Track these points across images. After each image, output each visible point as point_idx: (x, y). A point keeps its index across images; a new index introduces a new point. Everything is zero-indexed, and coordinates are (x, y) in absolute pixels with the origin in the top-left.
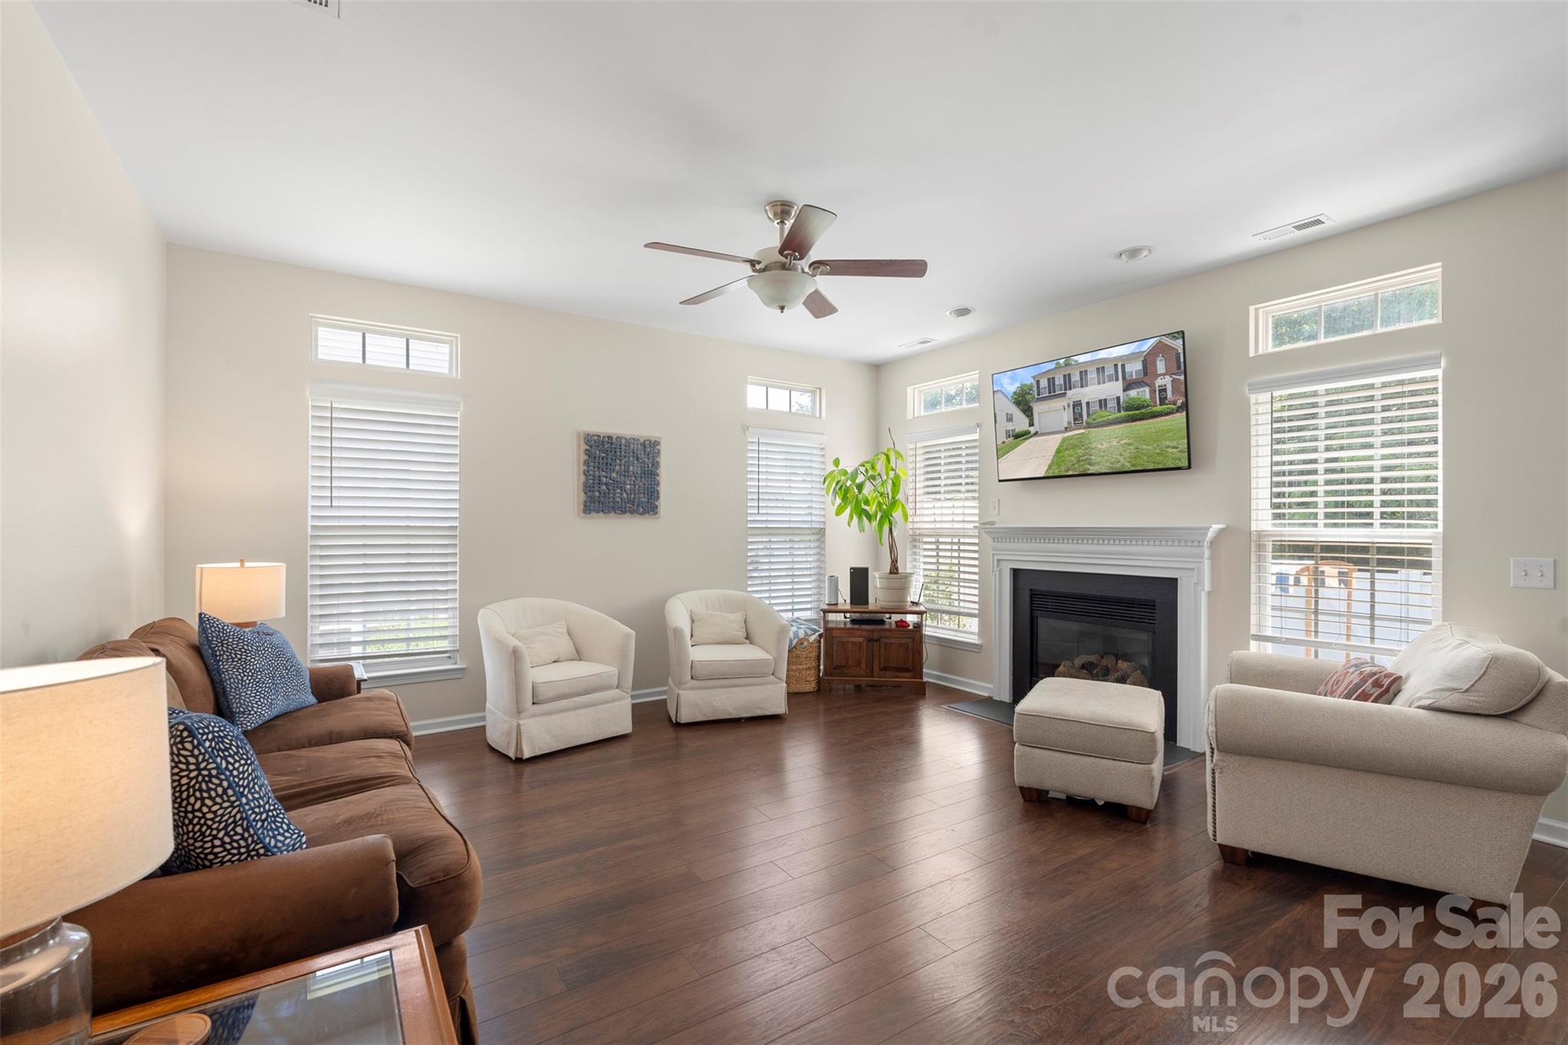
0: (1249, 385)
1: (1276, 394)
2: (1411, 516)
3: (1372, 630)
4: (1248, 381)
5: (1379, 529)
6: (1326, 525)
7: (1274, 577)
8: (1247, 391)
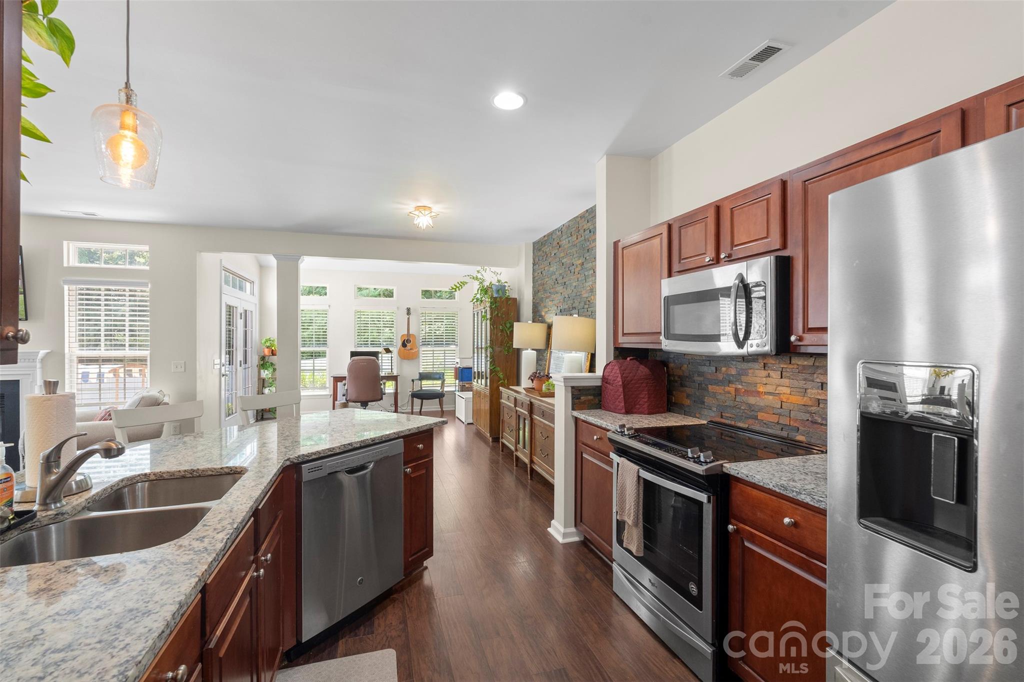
0: (63, 281)
1: (77, 287)
2: (140, 346)
3: (125, 395)
4: (64, 279)
5: (128, 351)
6: (105, 350)
7: (81, 375)
8: (62, 284)
